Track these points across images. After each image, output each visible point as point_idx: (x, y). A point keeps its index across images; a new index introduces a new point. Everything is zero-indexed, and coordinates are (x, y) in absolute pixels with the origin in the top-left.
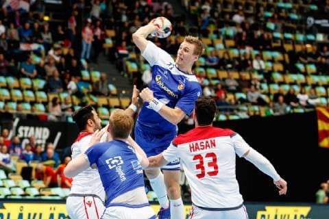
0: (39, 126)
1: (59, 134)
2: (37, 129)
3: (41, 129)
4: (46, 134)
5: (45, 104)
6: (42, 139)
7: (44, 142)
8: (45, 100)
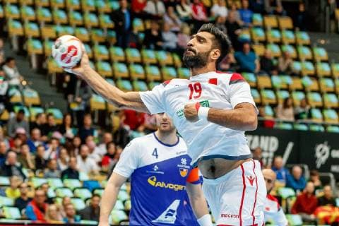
0: (265, 135)
1: (290, 145)
2: (262, 138)
3: (267, 138)
4: (273, 144)
5: (274, 106)
6: (268, 151)
7: (271, 155)
8: (274, 101)
